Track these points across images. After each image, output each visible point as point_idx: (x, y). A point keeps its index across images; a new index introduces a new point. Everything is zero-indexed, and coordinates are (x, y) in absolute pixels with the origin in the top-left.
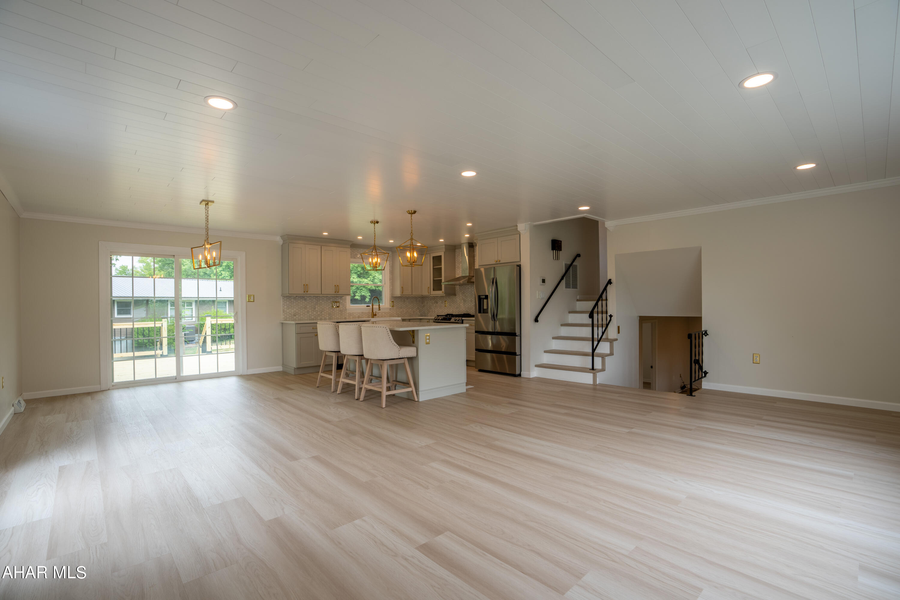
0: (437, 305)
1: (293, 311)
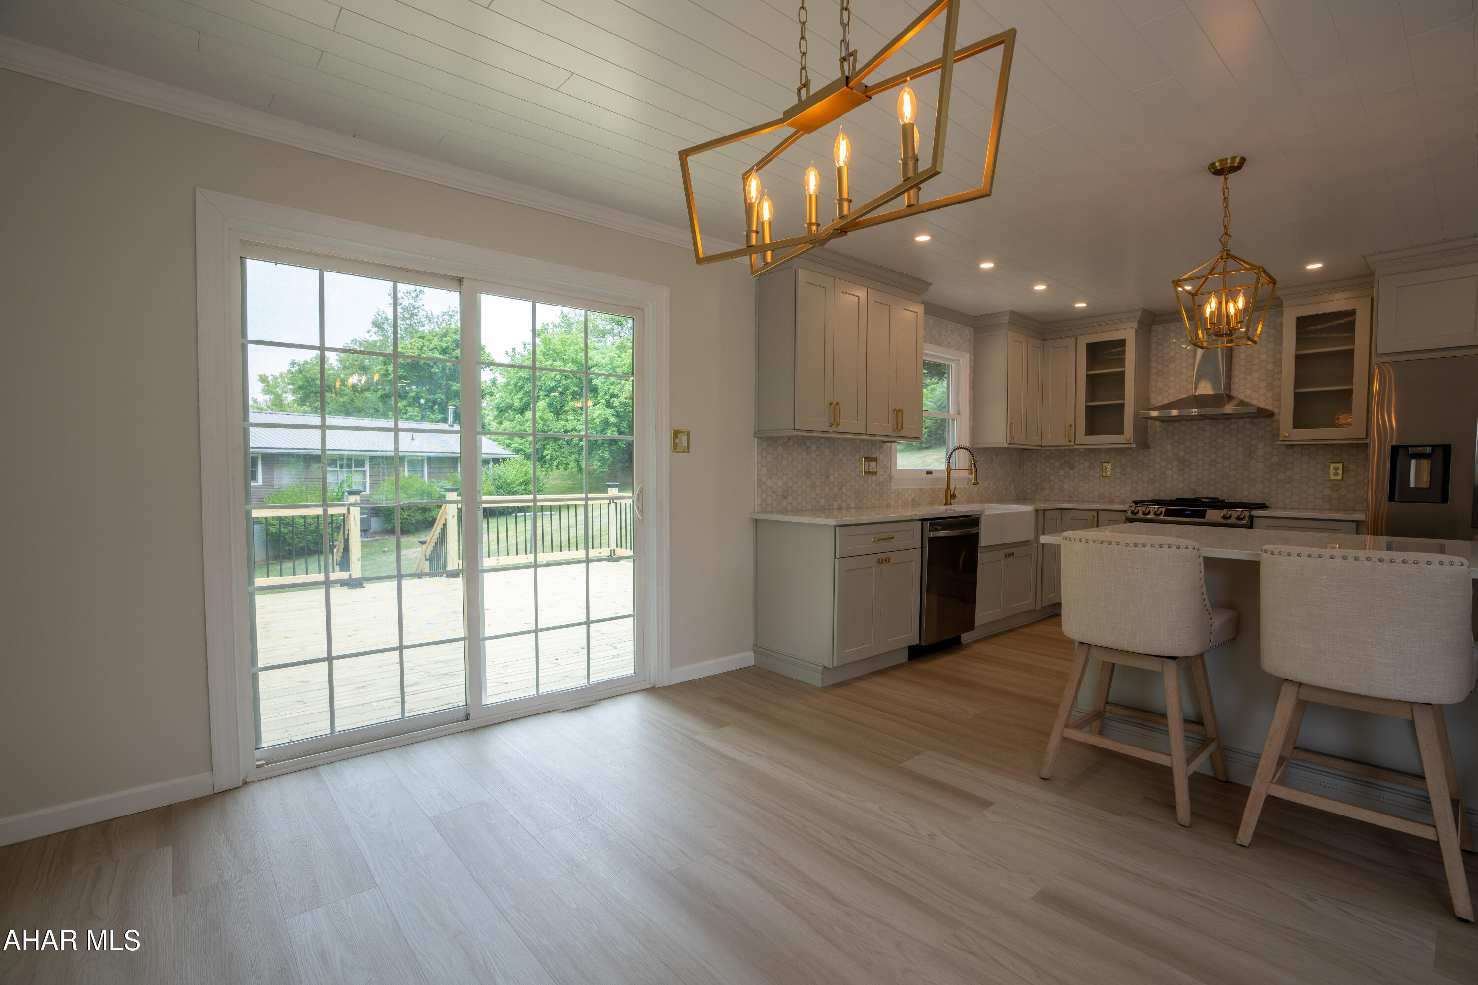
0: (1071, 472)
1: (780, 483)
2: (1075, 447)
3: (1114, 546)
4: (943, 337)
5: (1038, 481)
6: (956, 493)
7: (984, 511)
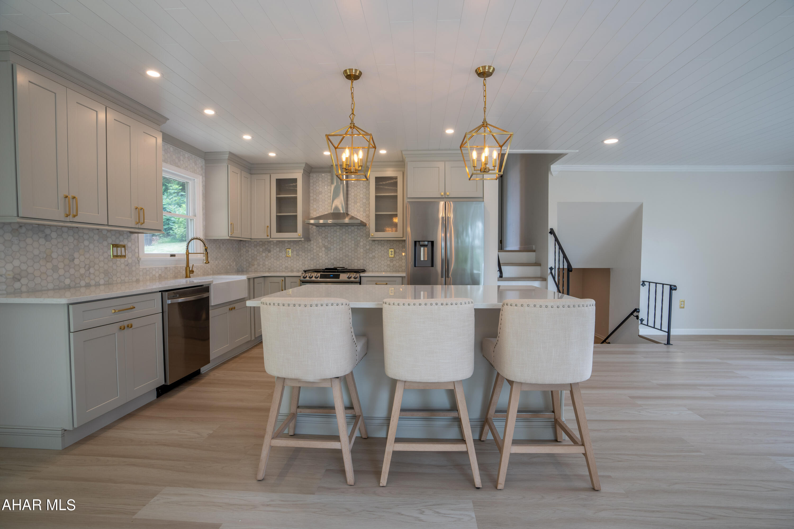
2: (271, 240)
3: (297, 306)
4: (182, 162)
5: (250, 260)
6: (194, 269)
7: (212, 281)
